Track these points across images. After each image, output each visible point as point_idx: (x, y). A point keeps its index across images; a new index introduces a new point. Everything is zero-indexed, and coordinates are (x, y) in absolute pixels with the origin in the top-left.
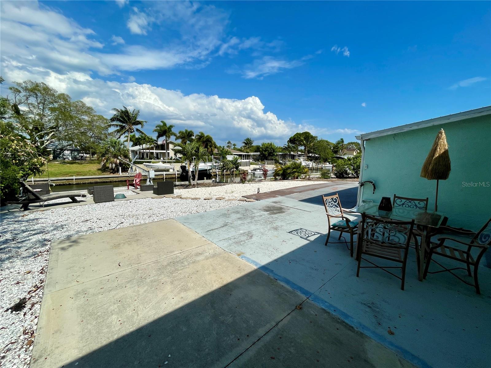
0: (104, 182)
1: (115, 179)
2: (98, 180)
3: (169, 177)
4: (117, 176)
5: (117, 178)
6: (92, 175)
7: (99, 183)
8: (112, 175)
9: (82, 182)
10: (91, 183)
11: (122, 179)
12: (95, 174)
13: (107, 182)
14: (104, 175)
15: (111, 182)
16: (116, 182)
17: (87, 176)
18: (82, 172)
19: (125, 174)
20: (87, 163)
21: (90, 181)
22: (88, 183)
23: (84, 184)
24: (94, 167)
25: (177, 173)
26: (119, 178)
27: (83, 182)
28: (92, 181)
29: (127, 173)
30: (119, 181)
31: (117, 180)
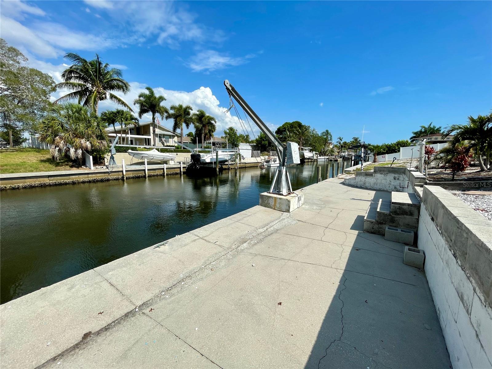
0: (60, 184)
1: (82, 178)
2: (47, 181)
3: (172, 172)
4: (86, 172)
5: (86, 176)
6: (32, 171)
7: (50, 185)
8: (75, 171)
9: (8, 186)
10: (32, 187)
11: (95, 178)
12: (37, 169)
13: (66, 184)
14: (59, 170)
15: (74, 183)
16: (84, 182)
17: (21, 172)
18: (6, 165)
19: (100, 169)
20: (14, 152)
21: (28, 182)
22: (25, 188)
23: (13, 189)
24: (33, 158)
25: (182, 166)
26: (90, 175)
27: (13, 186)
28: (33, 184)
29: (105, 167)
30: (90, 182)
31: (86, 180)
